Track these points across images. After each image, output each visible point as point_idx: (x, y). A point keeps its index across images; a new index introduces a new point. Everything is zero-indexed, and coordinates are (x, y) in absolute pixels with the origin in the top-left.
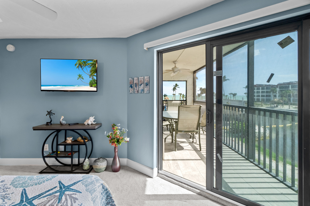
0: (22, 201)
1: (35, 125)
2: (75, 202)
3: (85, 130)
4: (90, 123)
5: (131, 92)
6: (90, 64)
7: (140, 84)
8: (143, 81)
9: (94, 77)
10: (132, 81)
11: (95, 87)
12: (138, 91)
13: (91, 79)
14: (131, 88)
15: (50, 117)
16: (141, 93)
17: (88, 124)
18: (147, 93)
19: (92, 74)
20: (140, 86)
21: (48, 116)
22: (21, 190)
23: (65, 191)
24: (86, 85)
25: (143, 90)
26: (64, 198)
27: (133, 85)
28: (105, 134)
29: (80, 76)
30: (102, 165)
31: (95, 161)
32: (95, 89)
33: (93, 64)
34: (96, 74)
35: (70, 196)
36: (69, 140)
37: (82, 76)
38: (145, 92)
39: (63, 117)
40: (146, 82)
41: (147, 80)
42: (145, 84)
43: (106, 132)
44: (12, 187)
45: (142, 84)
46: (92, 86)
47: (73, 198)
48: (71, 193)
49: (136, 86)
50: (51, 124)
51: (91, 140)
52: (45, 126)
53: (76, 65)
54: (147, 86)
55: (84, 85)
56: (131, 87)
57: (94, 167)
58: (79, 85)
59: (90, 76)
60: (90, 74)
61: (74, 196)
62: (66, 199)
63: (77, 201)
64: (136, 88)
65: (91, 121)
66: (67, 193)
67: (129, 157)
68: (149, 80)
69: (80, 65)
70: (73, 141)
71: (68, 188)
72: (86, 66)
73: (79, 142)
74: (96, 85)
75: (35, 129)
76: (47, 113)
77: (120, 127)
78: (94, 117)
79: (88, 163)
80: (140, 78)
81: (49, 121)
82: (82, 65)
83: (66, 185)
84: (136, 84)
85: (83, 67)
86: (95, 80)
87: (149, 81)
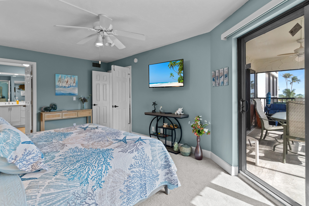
0: (123, 139)
1: (147, 111)
2: (141, 145)
3: (175, 118)
4: (179, 113)
5: (213, 85)
6: (178, 63)
7: (220, 76)
8: (223, 73)
9: (181, 74)
10: (214, 74)
11: (182, 83)
12: (219, 84)
13: (179, 76)
14: (213, 82)
15: (154, 107)
16: (222, 85)
17: (177, 114)
18: (226, 85)
19: (180, 72)
20: (220, 79)
21: (153, 106)
22: (125, 136)
23: (140, 140)
24: (176, 82)
25: (223, 83)
26: (137, 142)
27: (215, 78)
28: (189, 124)
29: (171, 74)
30: (187, 150)
31: (182, 146)
32: (182, 84)
33: (180, 63)
34: (182, 72)
35: (140, 143)
36: (165, 125)
37: (173, 74)
38: (225, 85)
39: (162, 107)
40: (225, 74)
41: (226, 71)
42: (224, 76)
43: (189, 122)
44: (123, 135)
45: (222, 76)
46: (180, 82)
47: (141, 144)
48: (142, 142)
49: (217, 79)
50: (155, 112)
51: (181, 128)
52: (152, 113)
53: (169, 66)
54: (226, 77)
55: (174, 82)
56: (214, 80)
57: (181, 151)
58: (171, 82)
59: (179, 73)
60: (178, 72)
61: (142, 143)
62: (138, 143)
63: (142, 145)
64: (217, 81)
65: (179, 111)
66: (140, 141)
67: (212, 150)
68: (227, 71)
69: (171, 65)
70: (168, 126)
71: (142, 140)
72: (176, 66)
73: (171, 127)
74: (183, 81)
75: (146, 114)
76: (153, 104)
77: (202, 119)
78: (182, 109)
79: (177, 147)
80: (220, 70)
81: (154, 110)
82: (173, 65)
83: (142, 139)
84: (217, 77)
85: (173, 67)
86: (182, 76)
87: (227, 73)
